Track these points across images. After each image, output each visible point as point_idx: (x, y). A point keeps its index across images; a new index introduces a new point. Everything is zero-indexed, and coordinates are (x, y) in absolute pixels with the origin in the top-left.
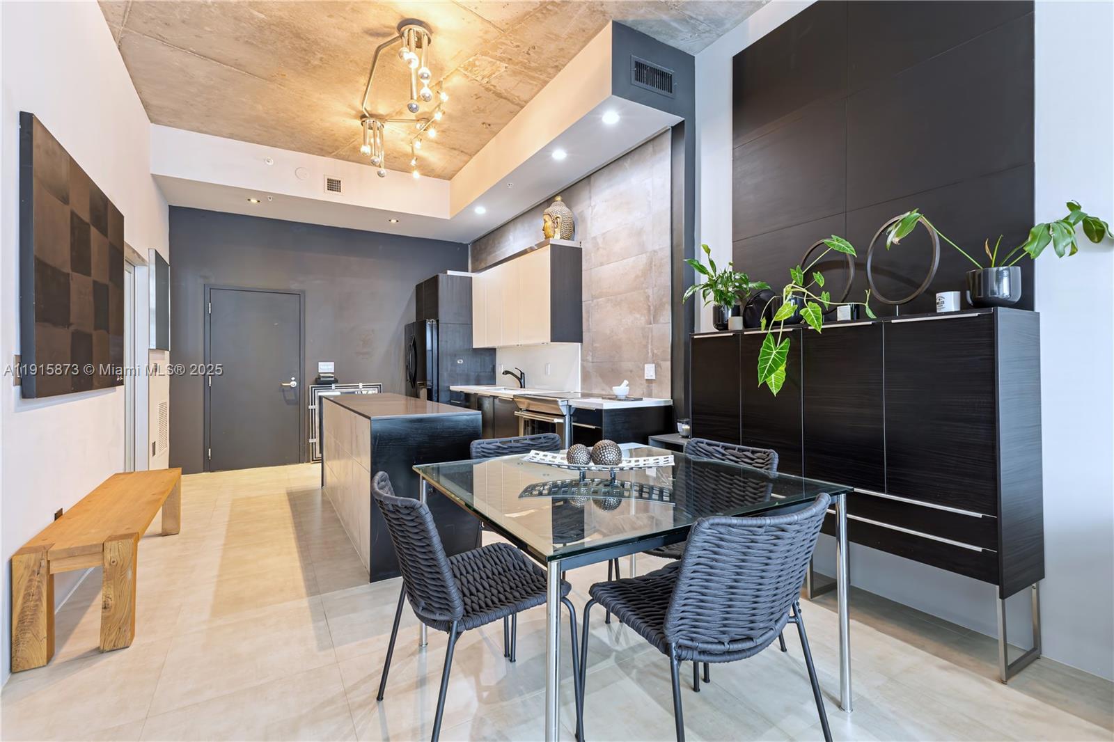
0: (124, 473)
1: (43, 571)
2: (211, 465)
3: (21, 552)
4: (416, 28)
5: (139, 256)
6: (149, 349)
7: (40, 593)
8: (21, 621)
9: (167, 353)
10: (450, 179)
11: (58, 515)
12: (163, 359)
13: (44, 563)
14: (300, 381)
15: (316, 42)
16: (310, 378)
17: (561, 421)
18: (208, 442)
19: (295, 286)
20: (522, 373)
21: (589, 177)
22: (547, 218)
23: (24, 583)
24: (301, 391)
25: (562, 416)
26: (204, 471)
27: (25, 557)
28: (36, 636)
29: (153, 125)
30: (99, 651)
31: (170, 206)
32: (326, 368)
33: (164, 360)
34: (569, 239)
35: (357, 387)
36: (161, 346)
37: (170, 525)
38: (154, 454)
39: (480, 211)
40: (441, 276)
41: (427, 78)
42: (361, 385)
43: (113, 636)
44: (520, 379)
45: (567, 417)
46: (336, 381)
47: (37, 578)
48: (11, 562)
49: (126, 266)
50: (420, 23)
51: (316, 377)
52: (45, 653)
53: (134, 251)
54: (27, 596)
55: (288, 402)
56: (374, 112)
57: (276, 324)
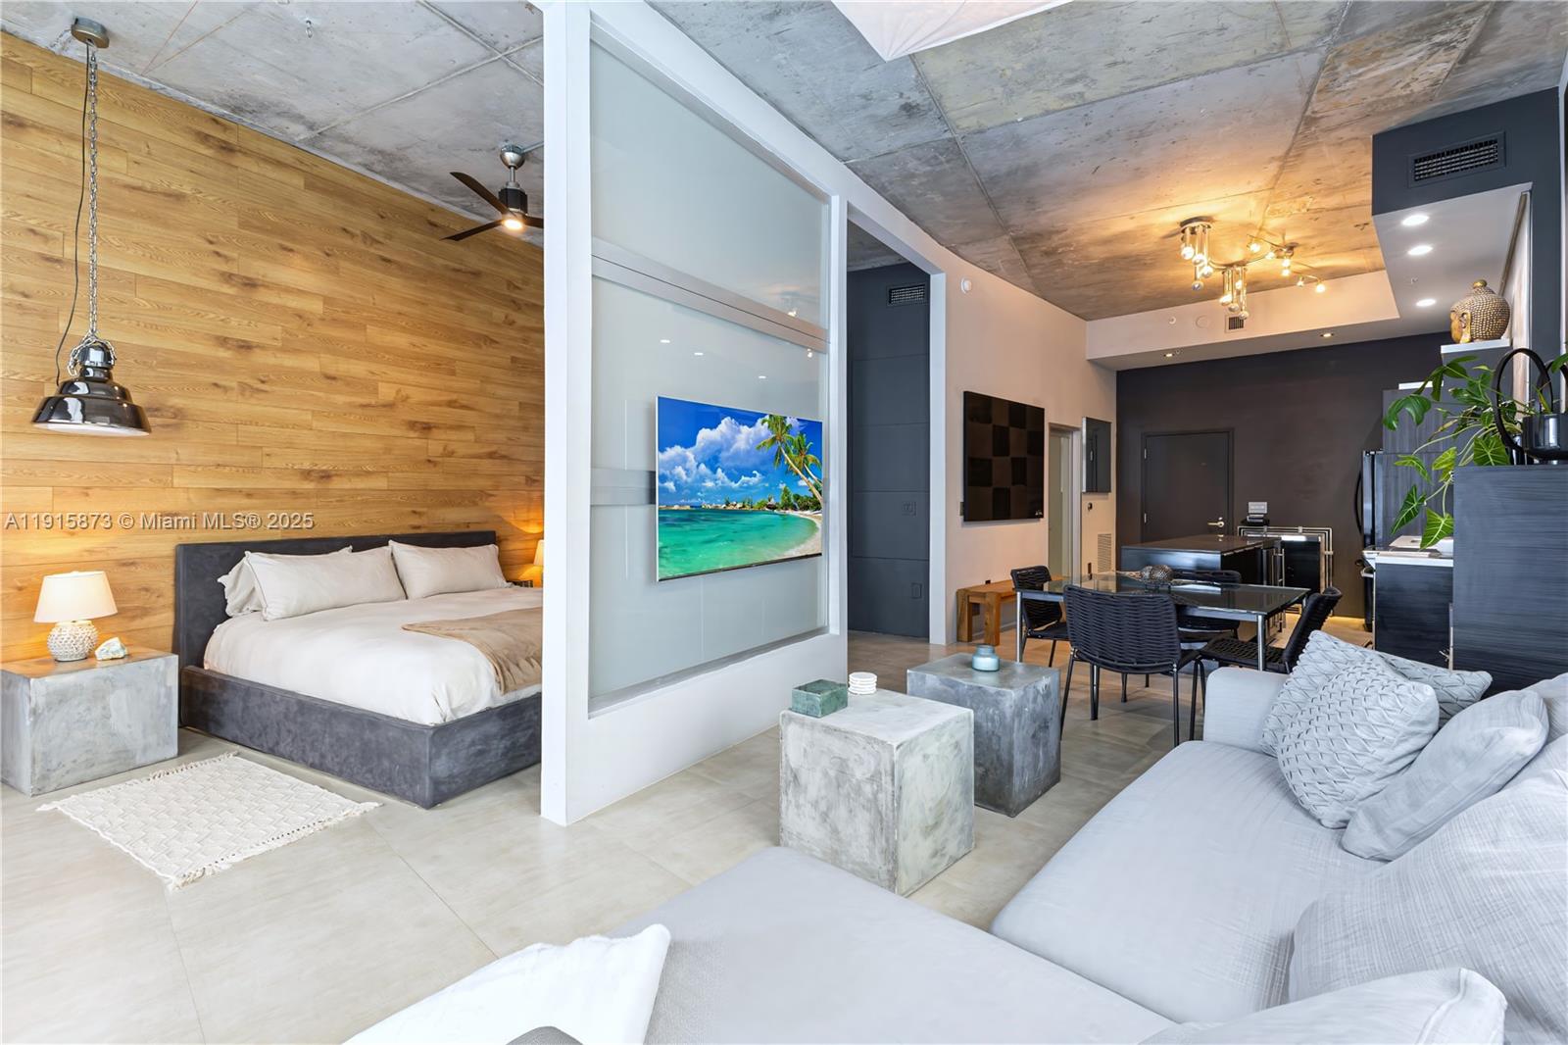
1: (966, 599)
4: (1194, 225)
5: (1063, 427)
6: (1082, 493)
7: (965, 610)
8: (960, 619)
9: (1111, 495)
11: (988, 582)
12: (1106, 499)
14: (1227, 524)
16: (1239, 519)
19: (1222, 424)
23: (960, 602)
24: (1229, 532)
27: (961, 592)
28: (964, 628)
29: (1088, 322)
31: (1116, 372)
32: (1258, 508)
33: (1106, 501)
35: (1296, 531)
39: (1426, 302)
42: (1300, 529)
46: (1266, 525)
47: (965, 602)
48: (957, 592)
50: (1199, 219)
51: (1246, 517)
54: (961, 610)
57: (1204, 464)
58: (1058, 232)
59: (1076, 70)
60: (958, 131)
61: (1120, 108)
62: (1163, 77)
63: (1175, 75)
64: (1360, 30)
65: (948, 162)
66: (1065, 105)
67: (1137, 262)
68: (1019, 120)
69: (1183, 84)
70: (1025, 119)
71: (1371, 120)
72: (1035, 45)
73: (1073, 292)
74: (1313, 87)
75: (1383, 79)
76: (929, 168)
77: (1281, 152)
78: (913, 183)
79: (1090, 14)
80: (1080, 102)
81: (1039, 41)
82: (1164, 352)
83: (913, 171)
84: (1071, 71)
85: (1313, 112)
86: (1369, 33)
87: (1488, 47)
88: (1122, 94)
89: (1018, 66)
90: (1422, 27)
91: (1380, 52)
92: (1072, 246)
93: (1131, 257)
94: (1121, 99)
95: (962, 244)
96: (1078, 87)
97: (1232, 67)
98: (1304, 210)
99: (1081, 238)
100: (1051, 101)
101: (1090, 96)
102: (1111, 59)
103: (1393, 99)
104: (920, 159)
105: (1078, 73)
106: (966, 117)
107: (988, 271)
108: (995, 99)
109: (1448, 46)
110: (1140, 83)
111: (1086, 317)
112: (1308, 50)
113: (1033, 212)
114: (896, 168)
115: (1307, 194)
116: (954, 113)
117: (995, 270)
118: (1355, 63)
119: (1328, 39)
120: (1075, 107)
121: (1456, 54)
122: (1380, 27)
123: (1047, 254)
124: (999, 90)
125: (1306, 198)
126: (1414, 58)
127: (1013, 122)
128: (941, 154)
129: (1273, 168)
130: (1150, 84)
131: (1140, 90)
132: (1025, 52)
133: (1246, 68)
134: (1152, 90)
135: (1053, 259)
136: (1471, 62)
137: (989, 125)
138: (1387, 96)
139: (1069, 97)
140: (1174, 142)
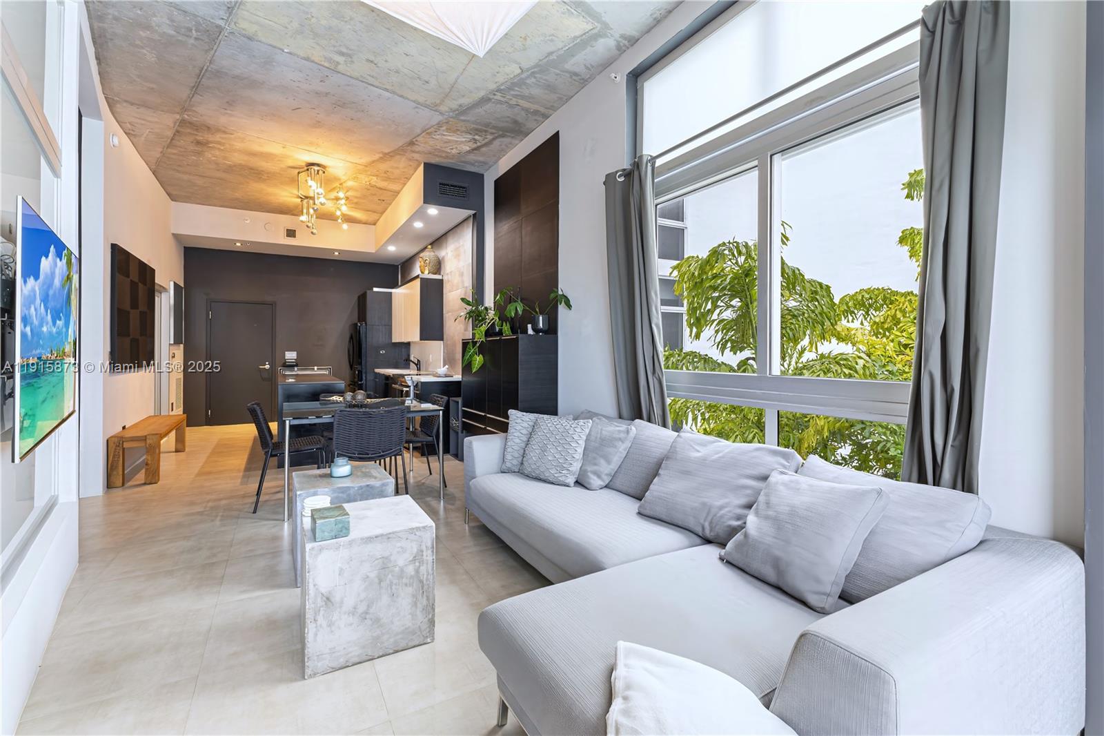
0: (155, 416)
1: (121, 446)
2: (210, 422)
3: (112, 437)
4: (316, 168)
5: (164, 288)
6: (170, 344)
7: (119, 456)
8: (112, 466)
9: (182, 346)
10: (375, 224)
11: (124, 428)
12: (179, 349)
13: (121, 442)
14: (271, 366)
15: (263, 171)
16: (279, 362)
17: (408, 389)
18: (208, 407)
19: (269, 299)
20: (418, 360)
21: (445, 234)
22: (421, 259)
23: (113, 450)
24: (273, 372)
25: (409, 387)
26: (206, 425)
27: (113, 439)
28: (118, 473)
29: (173, 202)
30: (145, 484)
31: (185, 247)
32: (291, 356)
33: (179, 351)
34: (435, 274)
35: (313, 369)
36: (177, 341)
37: (180, 447)
38: (172, 410)
39: (392, 249)
40: (368, 292)
41: (322, 194)
42: (316, 368)
43: (150, 478)
44: (416, 365)
45: (412, 388)
46: (297, 365)
47: (118, 448)
48: (107, 441)
49: (156, 294)
50: (318, 165)
51: (284, 361)
52: (121, 481)
53: (161, 286)
54: (114, 457)
55: (264, 379)
56: (307, 195)
57: (255, 325)
58: (225, 132)
59: (350, 50)
60: (232, 25)
61: (348, 85)
62: (384, 85)
63: (388, 87)
64: (462, 118)
65: (196, 39)
66: (323, 63)
67: (258, 174)
68: (285, 51)
69: (387, 94)
70: (290, 53)
71: (430, 156)
72: (345, 19)
73: (186, 177)
74: (426, 130)
75: (449, 141)
76: (173, 33)
77: (387, 151)
78: (141, 33)
79: (389, 29)
80: (332, 68)
81: (351, 19)
82: (235, 241)
83: (154, 24)
84: (347, 48)
85: (416, 141)
86: (464, 121)
87: (484, 149)
88: (357, 79)
89: (323, 22)
90: (477, 130)
91: (458, 130)
92: (223, 146)
93: (257, 170)
94: (353, 81)
95: (126, 101)
96: (341, 59)
97: (412, 101)
98: (368, 183)
99: (235, 144)
100: (317, 55)
101: (341, 68)
102: (372, 58)
103: (444, 151)
104: (172, 21)
105: (350, 52)
106: (251, 22)
107: (126, 133)
108: (286, 28)
109: (475, 141)
110: (371, 80)
111: (173, 198)
112: (441, 114)
113: (223, 111)
114: (139, 12)
115: (377, 176)
116: (245, 13)
117: (135, 136)
118: (448, 130)
119: (451, 114)
120: (327, 67)
121: (475, 146)
122: (468, 121)
123: (198, 143)
124: (295, 25)
125: (375, 178)
126: (464, 140)
127: (281, 49)
128: (196, 31)
129: (377, 156)
130: (375, 84)
131: (366, 83)
132: (337, 19)
133: (415, 105)
134: (372, 87)
135: (198, 149)
136: (475, 152)
137: (263, 39)
138: (443, 149)
139: (330, 60)
140: (352, 119)
